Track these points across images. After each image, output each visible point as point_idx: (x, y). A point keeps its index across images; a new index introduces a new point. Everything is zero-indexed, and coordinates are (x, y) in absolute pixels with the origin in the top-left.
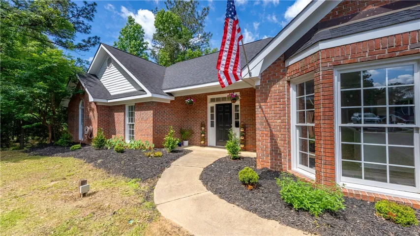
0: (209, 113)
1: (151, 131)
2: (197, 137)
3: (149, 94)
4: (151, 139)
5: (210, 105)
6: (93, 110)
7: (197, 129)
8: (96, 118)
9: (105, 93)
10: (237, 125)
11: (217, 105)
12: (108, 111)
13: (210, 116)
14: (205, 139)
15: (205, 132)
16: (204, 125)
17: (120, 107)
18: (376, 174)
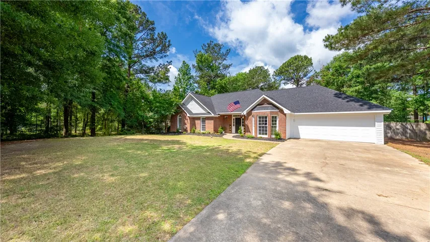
0: (233, 121)
1: (213, 127)
2: (228, 130)
3: (213, 115)
4: (213, 130)
5: (233, 118)
6: (187, 120)
7: (228, 127)
8: (189, 122)
9: (190, 112)
10: (243, 125)
11: (236, 118)
12: (193, 120)
13: (233, 122)
14: (231, 131)
15: (231, 128)
16: (231, 125)
17: (198, 119)
18: (263, 134)
